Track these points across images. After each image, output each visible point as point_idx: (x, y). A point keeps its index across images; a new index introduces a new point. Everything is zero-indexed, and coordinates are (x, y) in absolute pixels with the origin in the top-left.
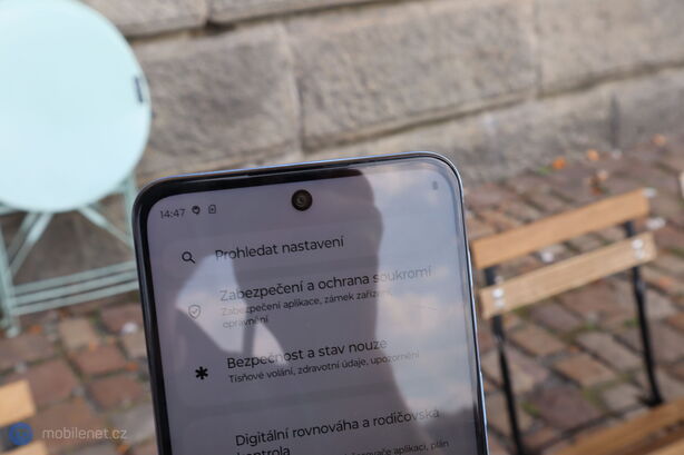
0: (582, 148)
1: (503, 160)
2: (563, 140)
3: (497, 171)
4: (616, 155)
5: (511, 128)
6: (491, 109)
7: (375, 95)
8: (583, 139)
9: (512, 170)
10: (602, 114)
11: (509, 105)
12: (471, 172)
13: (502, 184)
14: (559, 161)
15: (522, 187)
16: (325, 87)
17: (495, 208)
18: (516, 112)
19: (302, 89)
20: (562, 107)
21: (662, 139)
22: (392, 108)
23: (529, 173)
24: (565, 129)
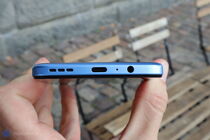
1: (85, 28)
2: (103, 21)
3: (83, 32)
4: (119, 25)
5: (87, 18)
6: (80, 12)
7: (41, 9)
8: (109, 20)
9: (88, 31)
10: (114, 12)
11: (85, 11)
12: (75, 32)
13: (85, 36)
14: (103, 28)
15: (91, 36)
16: (24, 7)
17: (83, 43)
18: (88, 13)
20: (102, 11)
21: (133, 19)
22: (47, 13)
23: (93, 32)
24: (104, 18)
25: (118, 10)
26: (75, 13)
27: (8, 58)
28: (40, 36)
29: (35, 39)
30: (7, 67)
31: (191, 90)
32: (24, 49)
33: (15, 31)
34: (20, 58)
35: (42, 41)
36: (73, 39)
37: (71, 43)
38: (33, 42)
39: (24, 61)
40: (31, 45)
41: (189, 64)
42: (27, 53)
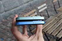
0: (28, 7)
1: (22, 10)
2: (27, 7)
3: (22, 11)
4: (31, 8)
5: (23, 7)
6: (21, 5)
7: (11, 6)
8: (29, 7)
9: (23, 10)
10: (30, 4)
11: (22, 5)
12: (20, 11)
13: (23, 12)
14: (27, 9)
15: (24, 11)
16: (6, 6)
17: (23, 14)
18: (23, 5)
19: (4, 6)
20: (26, 4)
21: (35, 6)
22: (12, 7)
23: (25, 10)
24: (27, 6)
25: (30, 3)
26: (19, 6)
27: (4, 20)
28: (11, 13)
29: (10, 14)
30: (3, 22)
31: (56, 19)
32: (7, 17)
33: (4, 13)
34: (7, 19)
35: (12, 14)
36: (20, 13)
37: (19, 14)
38: (9, 15)
39: (8, 20)
40: (9, 16)
41: (52, 15)
42: (8, 18)
